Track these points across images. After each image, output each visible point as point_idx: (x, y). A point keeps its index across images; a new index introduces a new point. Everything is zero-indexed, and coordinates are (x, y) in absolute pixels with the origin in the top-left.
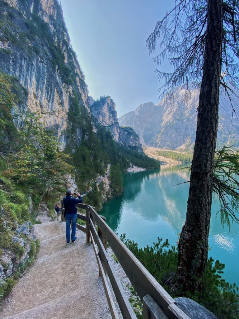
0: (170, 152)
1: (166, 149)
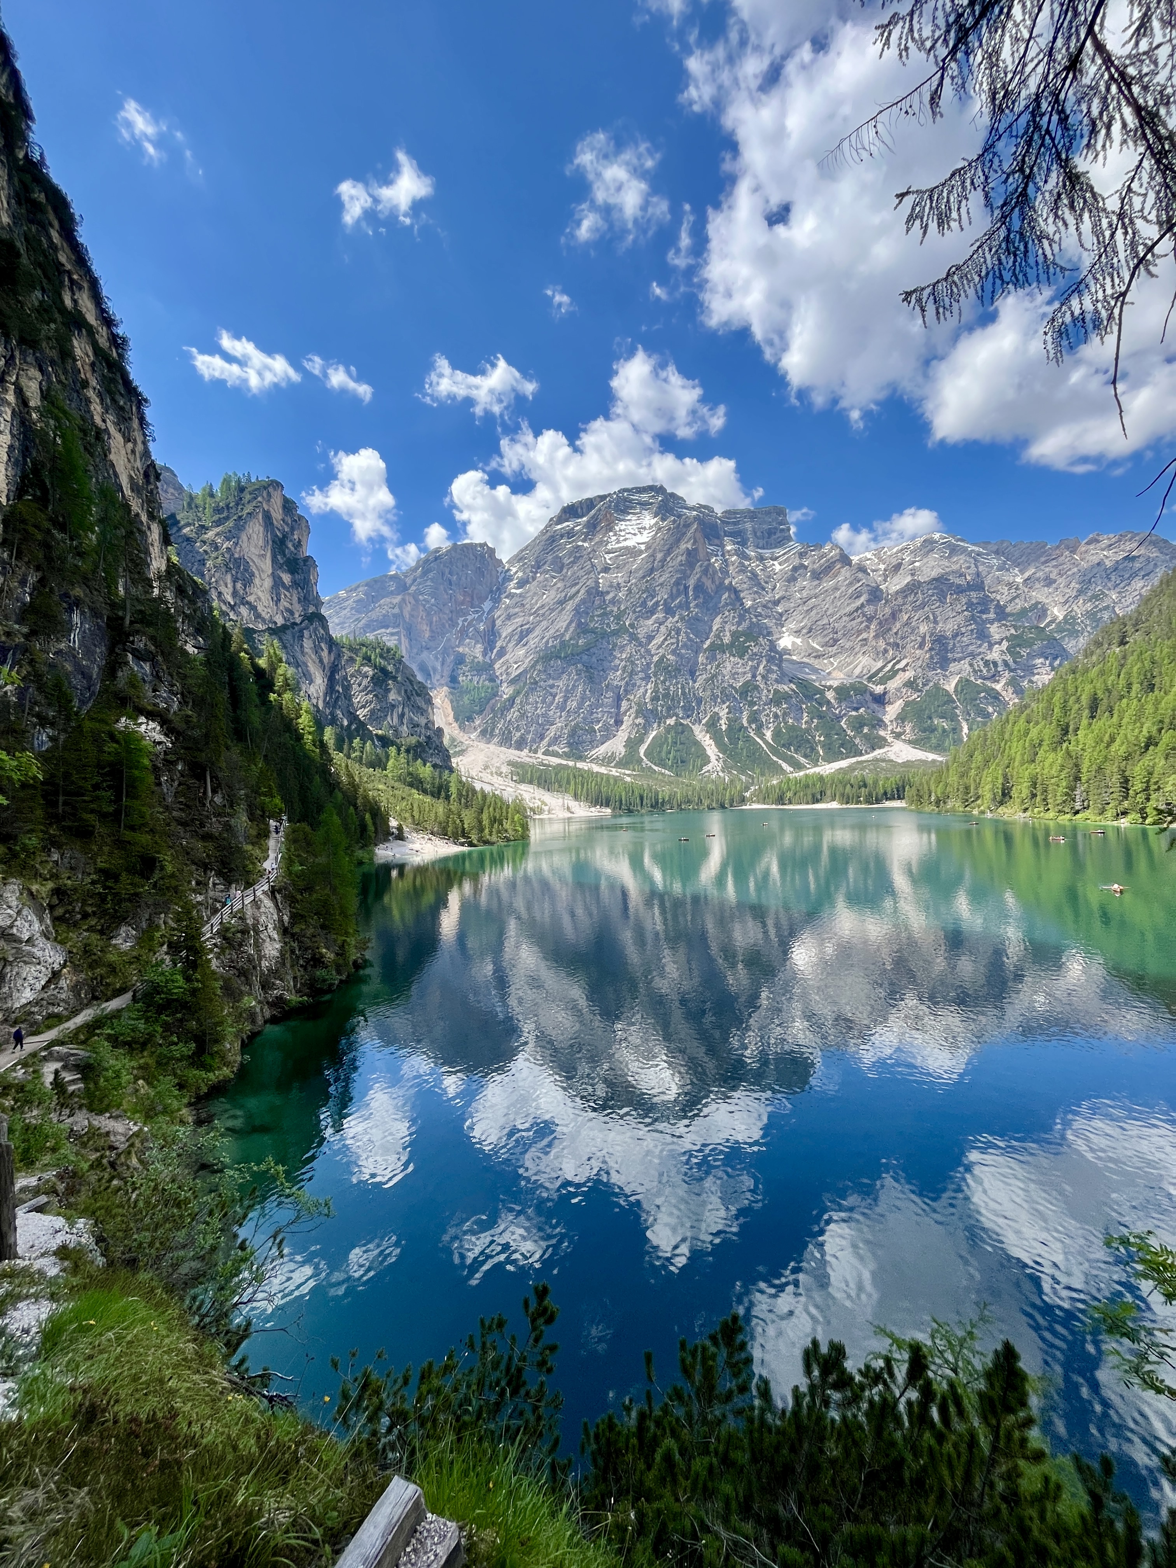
0: (567, 767)
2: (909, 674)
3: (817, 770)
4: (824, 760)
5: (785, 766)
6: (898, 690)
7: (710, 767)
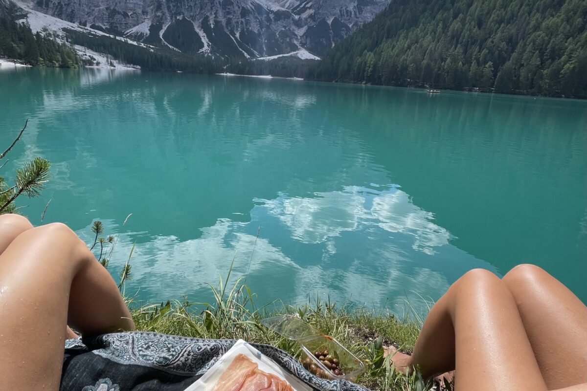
0: (109, 38)
1: (93, 27)
2: (312, 11)
3: (262, 58)
4: (266, 54)
5: (246, 54)
6: (306, 19)
7: (204, 50)
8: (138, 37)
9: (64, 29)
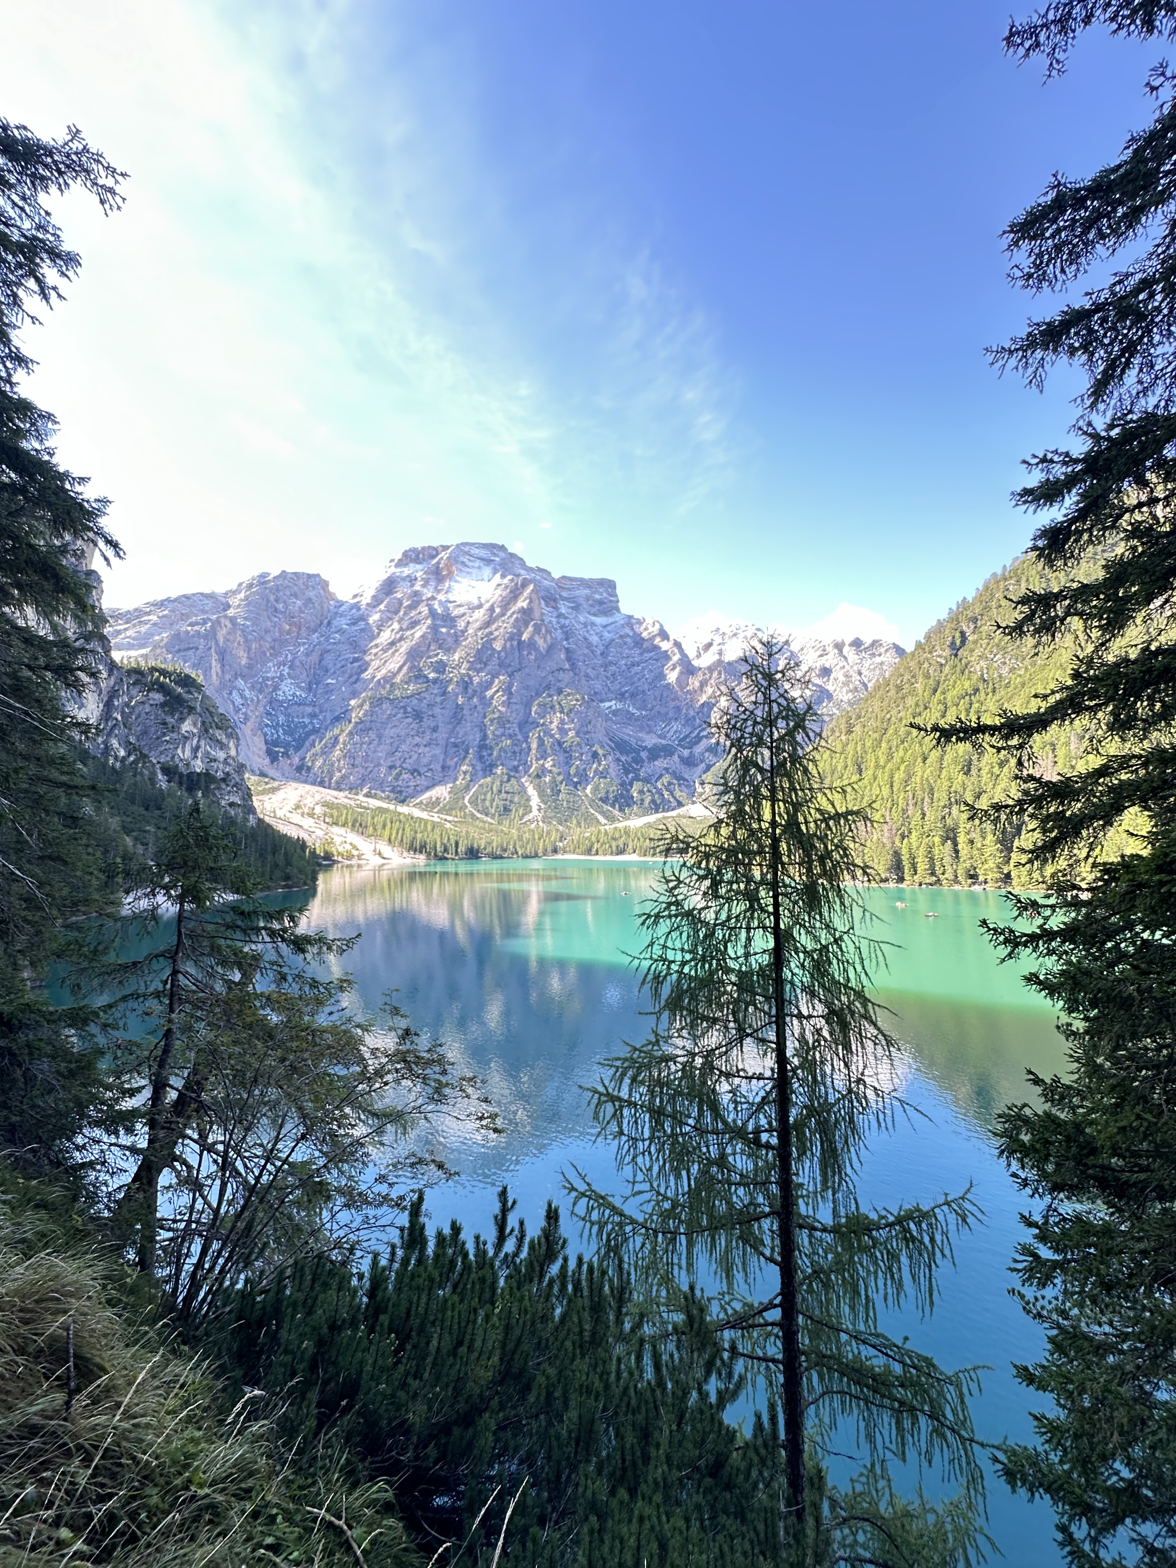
0: (386, 811)
1: (368, 795)
3: (628, 823)
4: (636, 814)
5: (600, 818)
7: (531, 816)
8: (431, 805)
9: (326, 804)
